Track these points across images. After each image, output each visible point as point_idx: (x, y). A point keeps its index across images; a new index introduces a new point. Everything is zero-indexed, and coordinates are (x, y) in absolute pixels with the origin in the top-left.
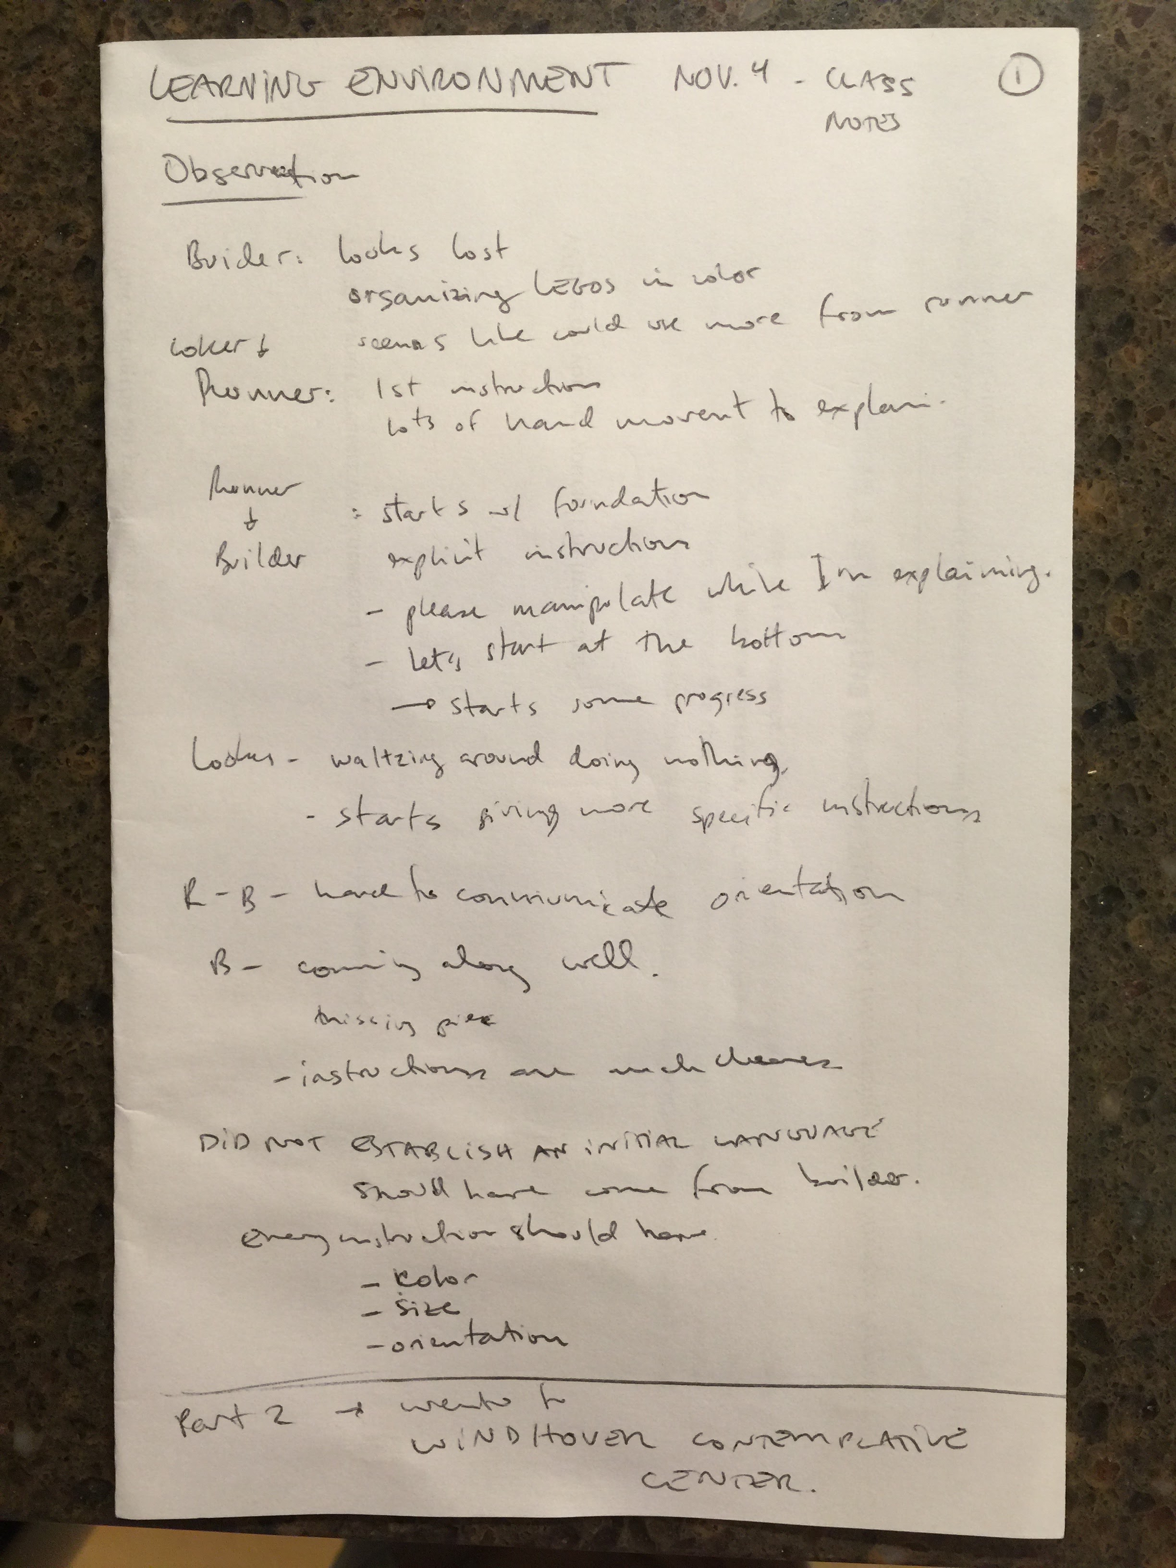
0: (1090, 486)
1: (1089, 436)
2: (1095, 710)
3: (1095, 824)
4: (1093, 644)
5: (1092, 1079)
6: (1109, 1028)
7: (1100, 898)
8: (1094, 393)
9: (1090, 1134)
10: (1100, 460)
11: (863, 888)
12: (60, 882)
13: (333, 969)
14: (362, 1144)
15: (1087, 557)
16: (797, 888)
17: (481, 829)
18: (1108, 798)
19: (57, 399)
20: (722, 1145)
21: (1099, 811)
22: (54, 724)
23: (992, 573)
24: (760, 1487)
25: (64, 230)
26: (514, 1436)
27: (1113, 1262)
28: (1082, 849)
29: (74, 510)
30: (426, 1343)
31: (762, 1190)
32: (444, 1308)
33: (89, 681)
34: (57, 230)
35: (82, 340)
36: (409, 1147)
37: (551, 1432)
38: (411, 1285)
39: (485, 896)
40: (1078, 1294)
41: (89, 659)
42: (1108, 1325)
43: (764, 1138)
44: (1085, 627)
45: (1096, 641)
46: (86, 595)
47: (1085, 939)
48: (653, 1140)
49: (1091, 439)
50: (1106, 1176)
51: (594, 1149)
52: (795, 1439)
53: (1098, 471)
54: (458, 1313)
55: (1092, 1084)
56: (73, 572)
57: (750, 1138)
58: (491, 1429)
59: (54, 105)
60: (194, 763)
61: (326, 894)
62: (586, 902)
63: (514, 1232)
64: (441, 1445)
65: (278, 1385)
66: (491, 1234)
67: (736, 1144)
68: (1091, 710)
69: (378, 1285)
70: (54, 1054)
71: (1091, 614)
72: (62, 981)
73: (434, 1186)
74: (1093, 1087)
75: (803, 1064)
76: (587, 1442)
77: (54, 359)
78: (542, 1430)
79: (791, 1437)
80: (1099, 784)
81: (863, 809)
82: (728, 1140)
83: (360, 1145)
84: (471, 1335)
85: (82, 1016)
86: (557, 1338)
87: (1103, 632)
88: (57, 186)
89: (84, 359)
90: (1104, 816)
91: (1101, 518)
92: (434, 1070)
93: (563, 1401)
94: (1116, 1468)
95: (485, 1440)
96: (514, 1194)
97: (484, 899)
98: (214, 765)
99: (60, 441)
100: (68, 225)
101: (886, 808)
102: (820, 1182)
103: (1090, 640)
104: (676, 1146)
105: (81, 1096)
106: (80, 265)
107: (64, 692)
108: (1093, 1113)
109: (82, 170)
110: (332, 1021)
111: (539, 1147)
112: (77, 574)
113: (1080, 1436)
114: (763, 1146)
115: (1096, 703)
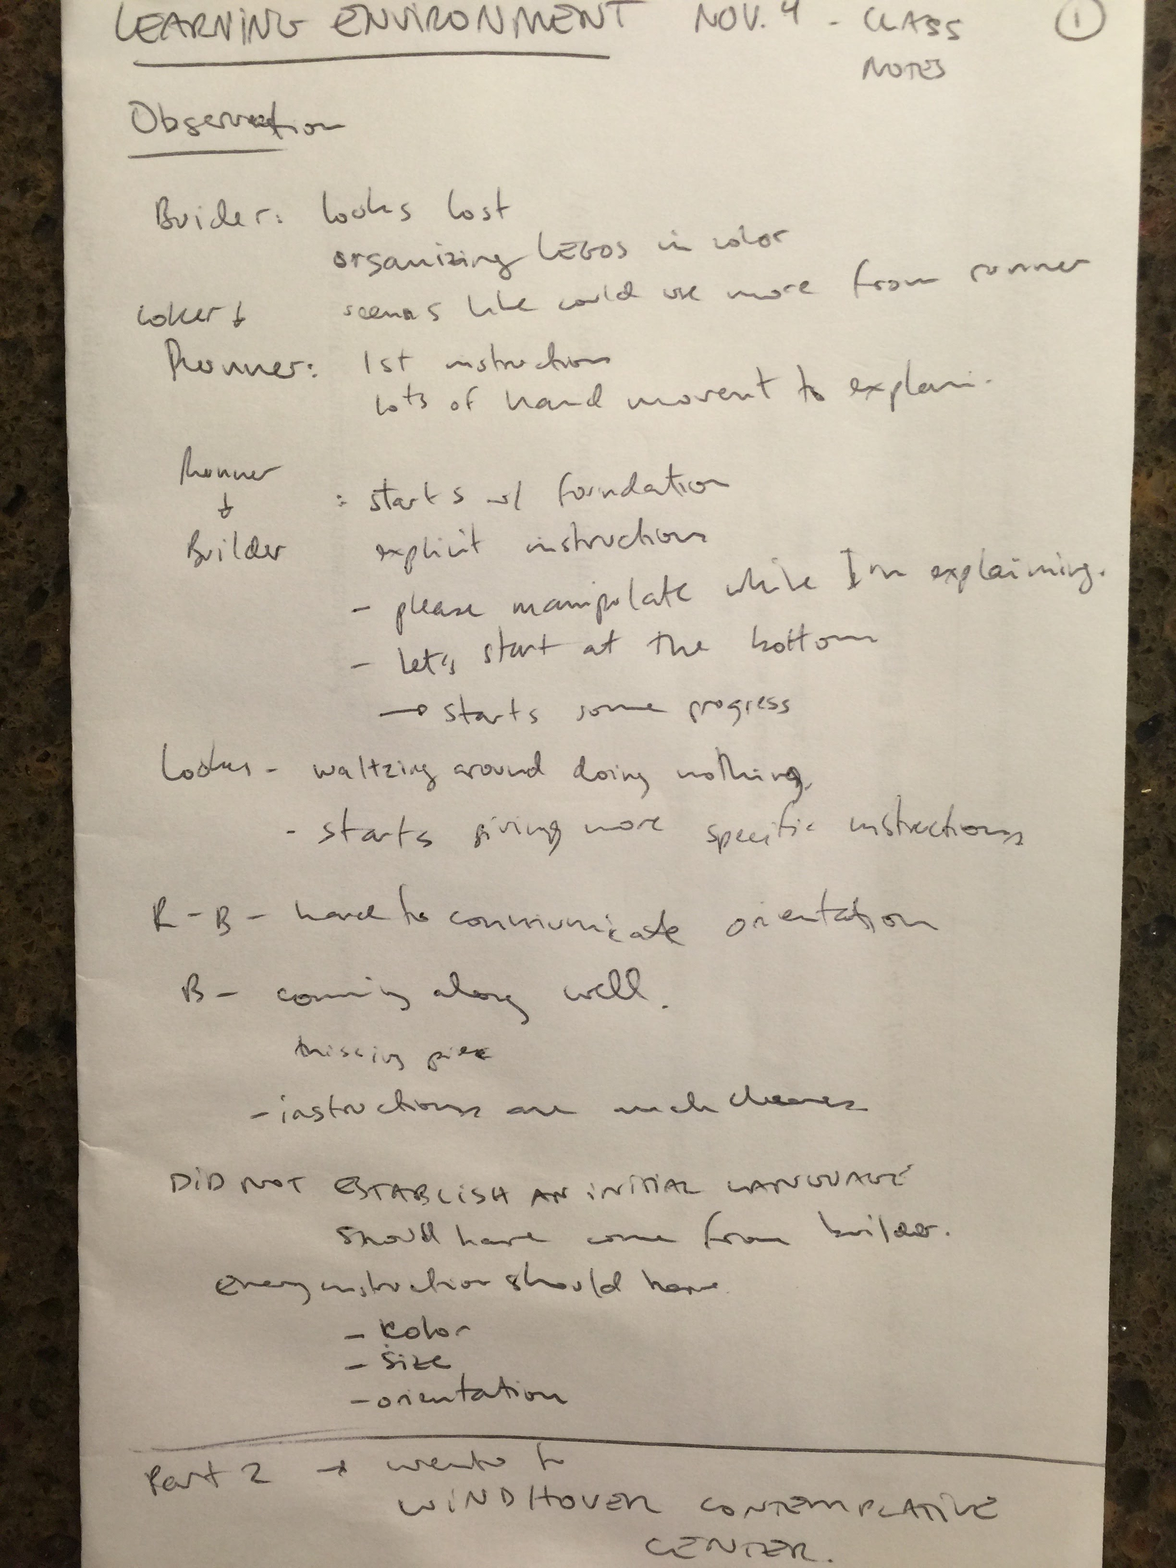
0: (1150, 475)
1: (1149, 421)
2: (1151, 723)
3: (1148, 847)
4: (1149, 650)
5: (1139, 1124)
6: (1159, 1069)
7: (1152, 927)
8: (1155, 373)
9: (1136, 1184)
10: (1162, 447)
11: (893, 915)
12: (19, 900)
13: (315, 997)
14: (346, 1186)
15: (1144, 554)
16: (820, 914)
17: (476, 846)
18: (1163, 819)
19: (14, 372)
20: (736, 1191)
21: (1153, 833)
22: (13, 728)
23: (1040, 572)
24: (772, 1556)
25: (23, 186)
26: (508, 1499)
27: (1158, 1320)
28: (1134, 875)
29: (33, 494)
30: (415, 1397)
31: (779, 1240)
32: (434, 1361)
33: (50, 681)
34: (14, 186)
35: (41, 307)
36: (397, 1190)
37: (549, 1494)
38: (398, 1337)
39: (481, 920)
40: (1120, 1353)
41: (50, 658)
42: (1151, 1387)
43: (781, 1184)
44: (1142, 631)
45: (1154, 646)
46: (46, 587)
47: (1135, 972)
48: (662, 1184)
49: (1152, 423)
50: (1153, 1228)
51: (597, 1194)
52: (811, 1506)
53: (1159, 459)
54: (449, 1367)
55: (1139, 1129)
56: (33, 563)
57: (767, 1184)
58: (484, 1491)
59: (12, 47)
60: (164, 773)
61: (307, 916)
62: (590, 928)
63: (510, 1282)
64: (430, 1506)
65: (255, 1442)
66: (485, 1283)
67: (751, 1190)
68: (1147, 722)
69: (362, 1336)
70: (14, 1086)
71: (1148, 617)
72: (22, 1006)
73: (423, 1232)
74: (1141, 1133)
75: (825, 1105)
76: (587, 1505)
77: (11, 327)
78: (539, 1492)
79: (807, 1504)
80: (1154, 804)
81: (894, 828)
82: (742, 1186)
83: (343, 1187)
84: (463, 1390)
85: (44, 1044)
86: (555, 1396)
87: (1161, 637)
88: (14, 136)
89: (43, 327)
90: (1159, 839)
91: (1161, 512)
92: (425, 1106)
93: (562, 1462)
94: (1157, 1538)
95: (478, 1502)
96: (510, 1241)
97: (479, 923)
98: (186, 775)
99: (17, 419)
100: (25, 181)
101: (920, 829)
102: (843, 1232)
103: (1147, 646)
104: (686, 1191)
105: (43, 1130)
106: (39, 225)
107: (23, 693)
108: (1140, 1160)
109: (41, 119)
110: (315, 1053)
111: (537, 1190)
112: (37, 564)
113: (1118, 1505)
114: (780, 1193)
115: (1153, 715)
